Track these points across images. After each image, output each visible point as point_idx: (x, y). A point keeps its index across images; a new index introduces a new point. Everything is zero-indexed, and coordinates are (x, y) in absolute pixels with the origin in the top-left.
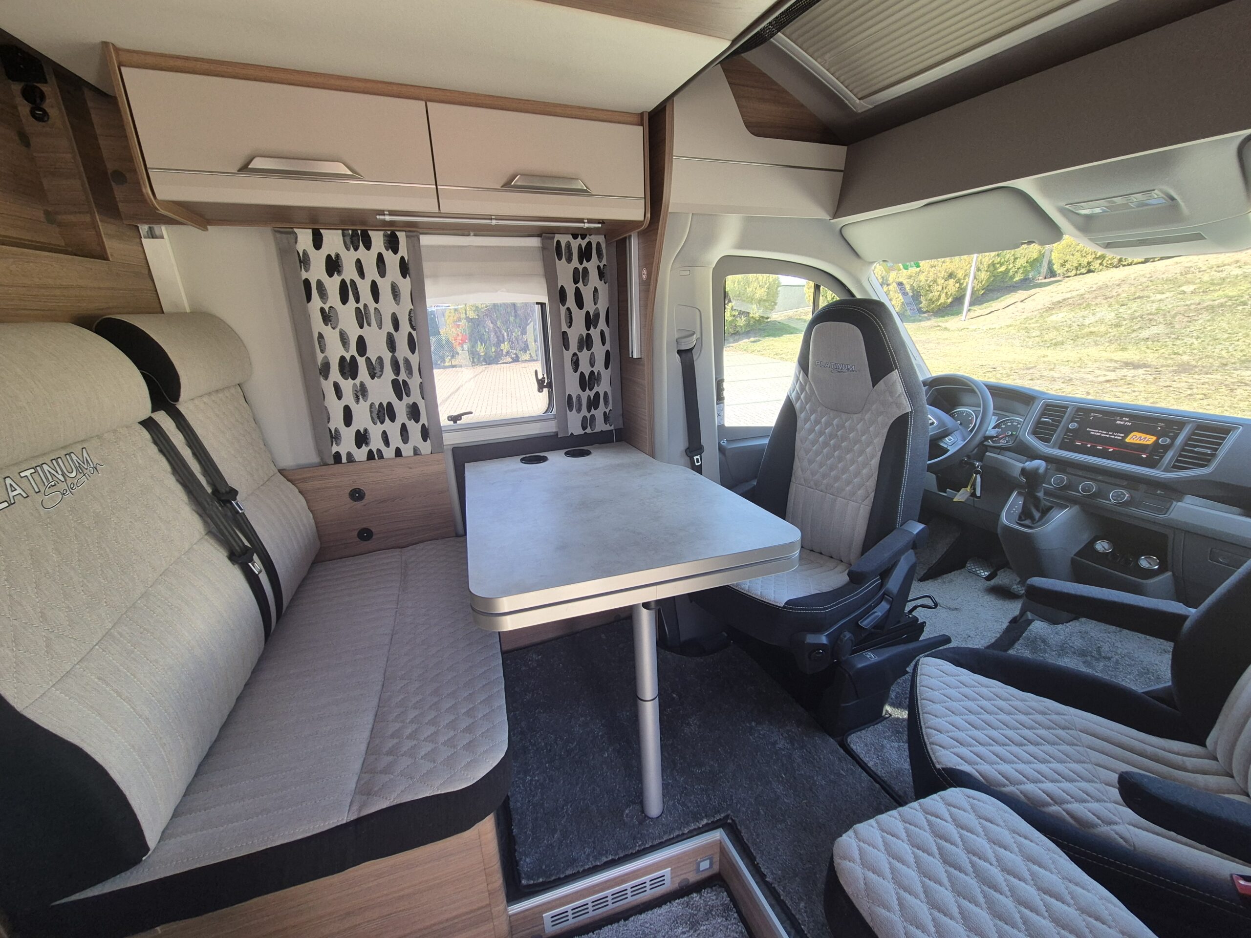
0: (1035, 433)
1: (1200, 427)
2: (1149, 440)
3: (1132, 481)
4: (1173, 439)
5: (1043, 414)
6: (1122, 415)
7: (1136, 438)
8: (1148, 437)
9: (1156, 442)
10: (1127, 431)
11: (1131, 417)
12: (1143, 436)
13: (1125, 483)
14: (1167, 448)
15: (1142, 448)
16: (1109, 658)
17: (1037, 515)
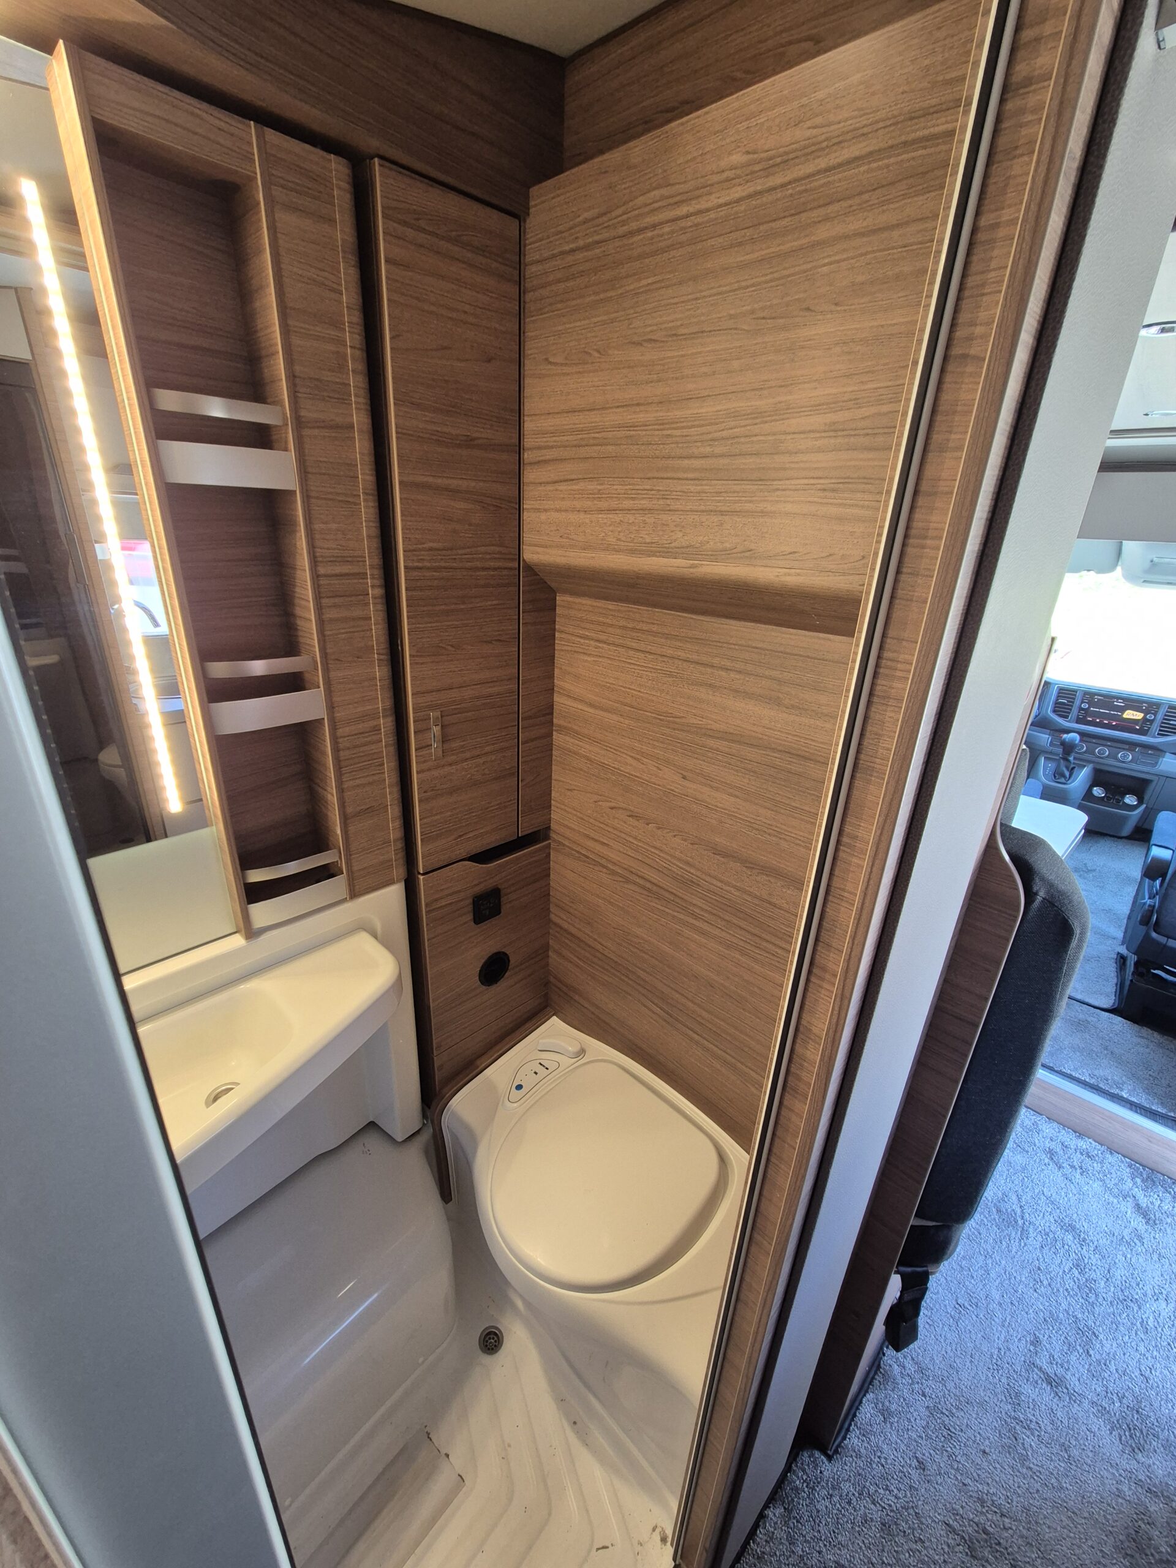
0: (1054, 711)
1: (1170, 707)
2: (1139, 716)
3: (1132, 745)
4: (1155, 715)
5: (1058, 697)
6: (1118, 698)
7: (1129, 714)
8: (1138, 713)
9: (1144, 718)
10: (1123, 709)
11: (1125, 699)
12: (1135, 713)
13: (1127, 747)
14: (1152, 721)
15: (1136, 721)
16: (1094, 870)
17: (1067, 774)
